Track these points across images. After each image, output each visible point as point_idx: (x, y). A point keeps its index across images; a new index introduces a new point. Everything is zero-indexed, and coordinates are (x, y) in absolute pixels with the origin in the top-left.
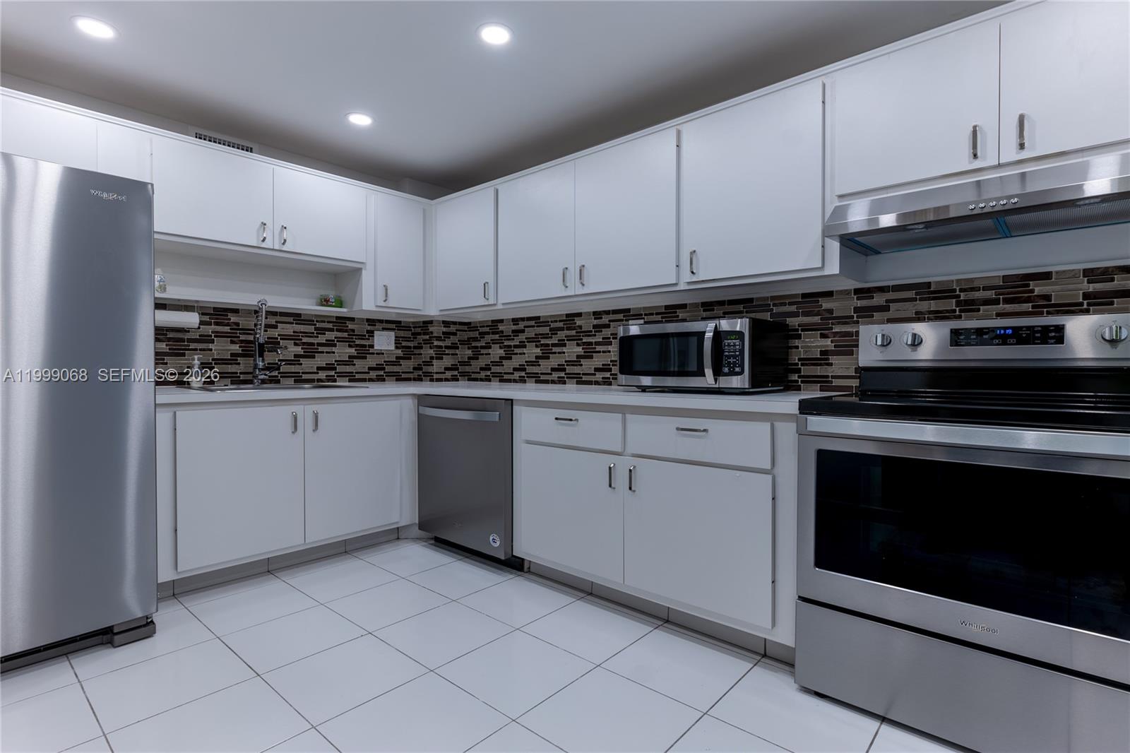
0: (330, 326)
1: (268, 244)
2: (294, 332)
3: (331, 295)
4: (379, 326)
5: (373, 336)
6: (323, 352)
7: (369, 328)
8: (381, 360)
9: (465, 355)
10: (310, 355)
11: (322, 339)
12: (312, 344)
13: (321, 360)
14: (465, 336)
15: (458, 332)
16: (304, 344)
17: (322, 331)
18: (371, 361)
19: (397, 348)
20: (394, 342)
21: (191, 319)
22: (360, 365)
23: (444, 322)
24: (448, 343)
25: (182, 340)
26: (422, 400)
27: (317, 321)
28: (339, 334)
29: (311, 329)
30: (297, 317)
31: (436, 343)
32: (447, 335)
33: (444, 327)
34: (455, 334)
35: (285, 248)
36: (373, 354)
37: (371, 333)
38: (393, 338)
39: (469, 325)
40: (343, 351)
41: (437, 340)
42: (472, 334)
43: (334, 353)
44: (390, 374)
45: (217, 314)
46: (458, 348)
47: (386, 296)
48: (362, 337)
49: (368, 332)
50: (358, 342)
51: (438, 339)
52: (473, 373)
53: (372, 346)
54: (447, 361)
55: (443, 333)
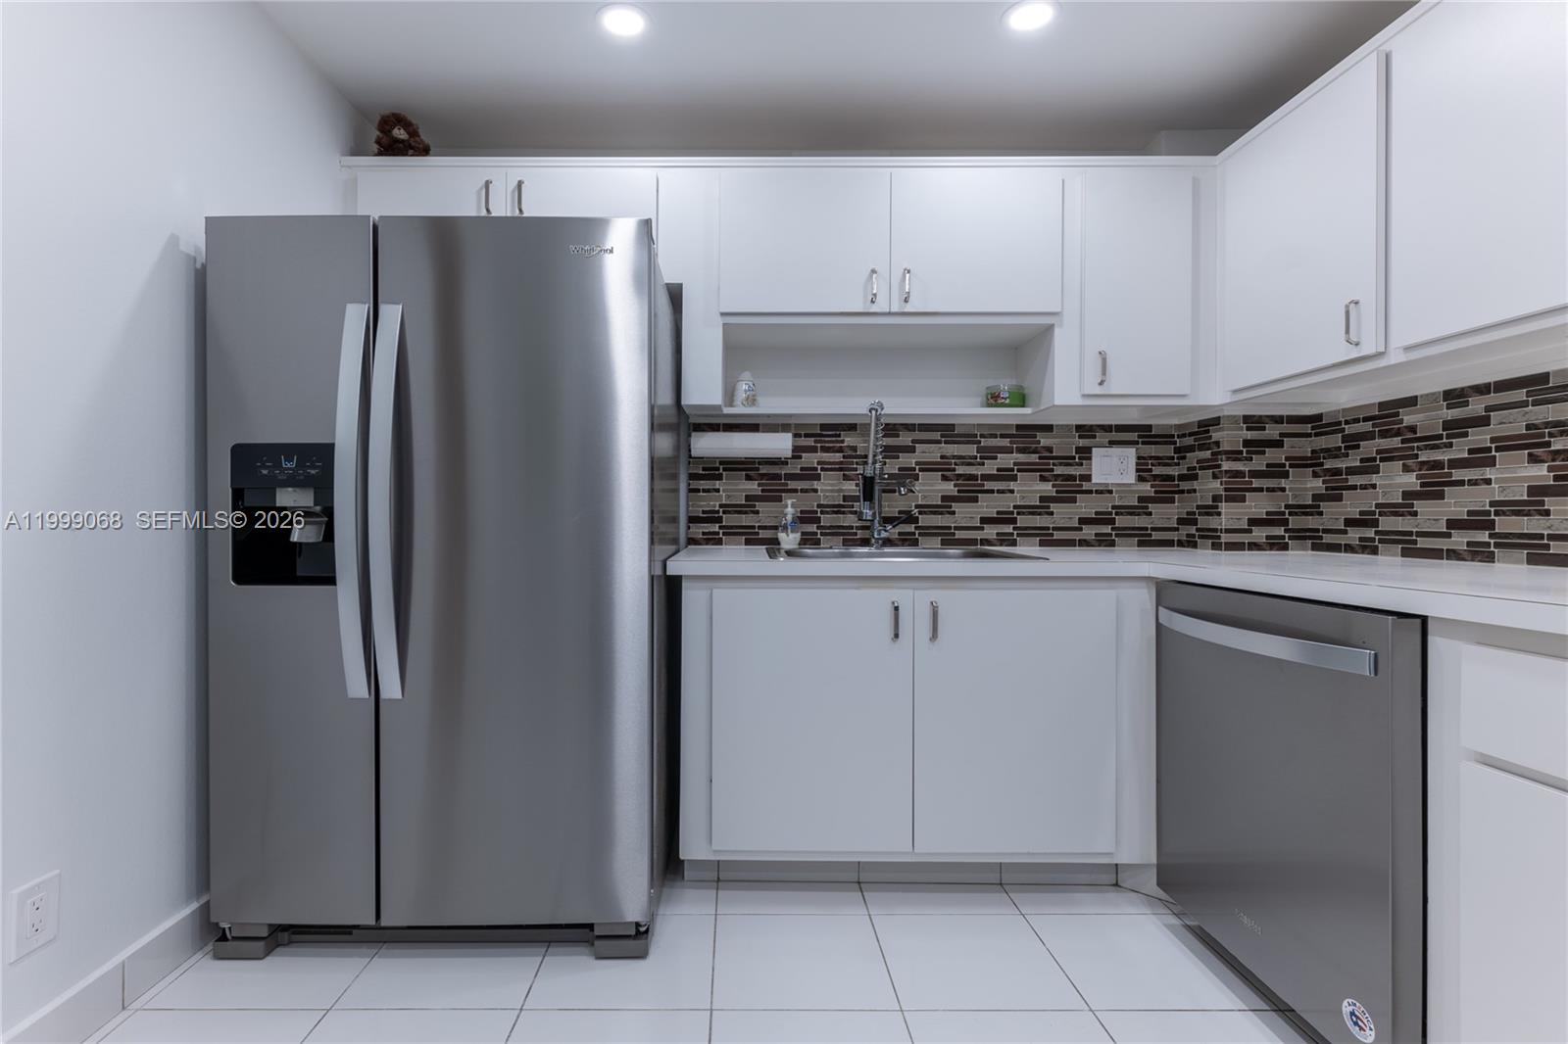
0: (1006, 442)
1: (881, 306)
2: (942, 457)
3: (1005, 385)
4: (1102, 437)
5: (1090, 458)
6: (992, 491)
7: (1082, 443)
8: (1105, 505)
9: (1306, 489)
10: (969, 496)
11: (990, 467)
12: (973, 477)
13: (987, 506)
14: (1305, 447)
15: (1286, 439)
16: (959, 476)
17: (989, 453)
18: (1086, 507)
19: (1141, 479)
20: (1134, 467)
21: (780, 444)
22: (1064, 514)
23: (1247, 419)
24: (1259, 463)
25: (777, 477)
26: (1166, 592)
27: (982, 436)
28: (1022, 458)
29: (970, 450)
30: (946, 431)
31: (1226, 466)
32: (1255, 446)
33: (1248, 429)
34: (1278, 444)
35: (909, 308)
36: (1090, 492)
37: (1085, 453)
38: (1133, 460)
39: (1317, 423)
40: (1031, 489)
41: (1228, 459)
42: (1324, 442)
43: (1012, 491)
44: (1126, 533)
45: (828, 433)
46: (1286, 475)
47: (1104, 372)
48: (1067, 460)
49: (1079, 450)
50: (1058, 470)
51: (1234, 456)
52: (1326, 531)
53: (1088, 478)
54: (1257, 505)
55: (1247, 443)
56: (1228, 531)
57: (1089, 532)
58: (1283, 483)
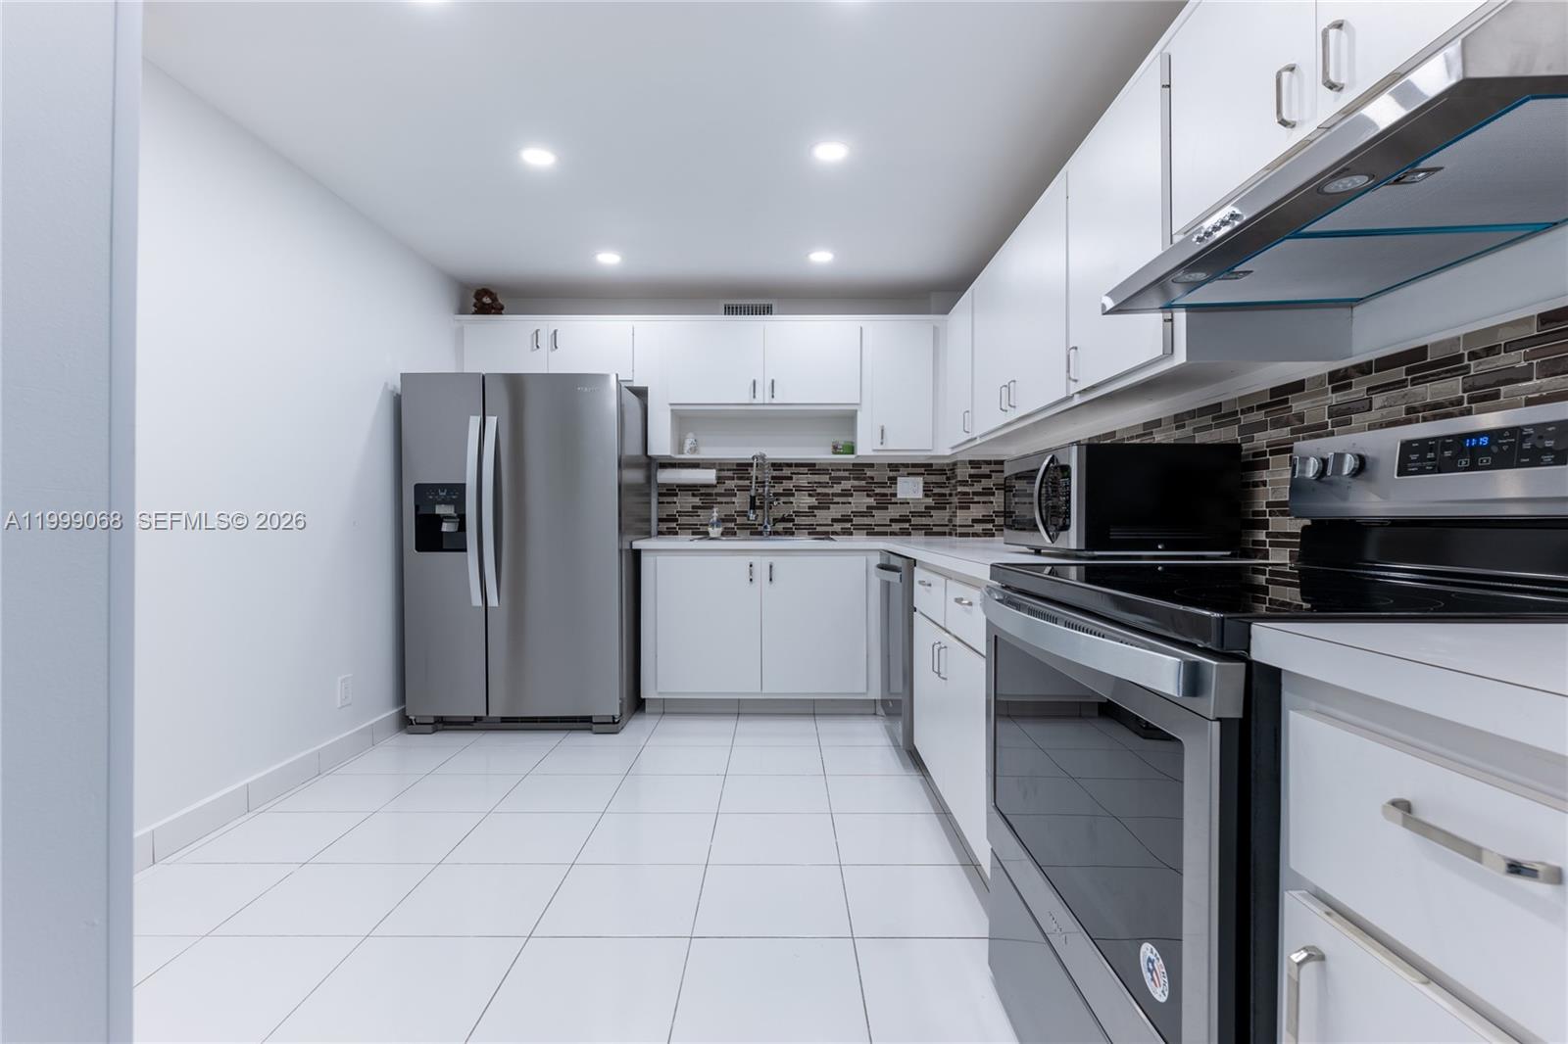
0: (846, 474)
1: (758, 400)
2: (808, 483)
3: (841, 442)
4: (903, 471)
5: (896, 483)
6: (838, 503)
7: (891, 474)
8: (905, 511)
10: (824, 505)
11: (837, 489)
12: (827, 495)
13: (836, 511)
15: (993, 474)
16: (819, 494)
17: (837, 480)
18: (894, 512)
19: (925, 496)
20: (922, 489)
21: (709, 476)
22: (881, 517)
23: (971, 462)
24: (978, 488)
25: (710, 495)
27: (832, 470)
28: (856, 483)
29: (826, 478)
30: (811, 467)
31: (961, 489)
32: (976, 478)
33: (972, 468)
34: (989, 477)
35: (774, 401)
36: (896, 503)
37: (893, 480)
38: (921, 485)
40: (861, 501)
41: (962, 485)
43: (850, 503)
44: (916, 528)
45: (742, 468)
47: (883, 438)
48: (882, 485)
49: (890, 478)
50: (877, 491)
51: (964, 483)
53: (895, 495)
54: (977, 511)
55: (971, 476)
56: (960, 526)
57: (896, 527)
58: (992, 499)
